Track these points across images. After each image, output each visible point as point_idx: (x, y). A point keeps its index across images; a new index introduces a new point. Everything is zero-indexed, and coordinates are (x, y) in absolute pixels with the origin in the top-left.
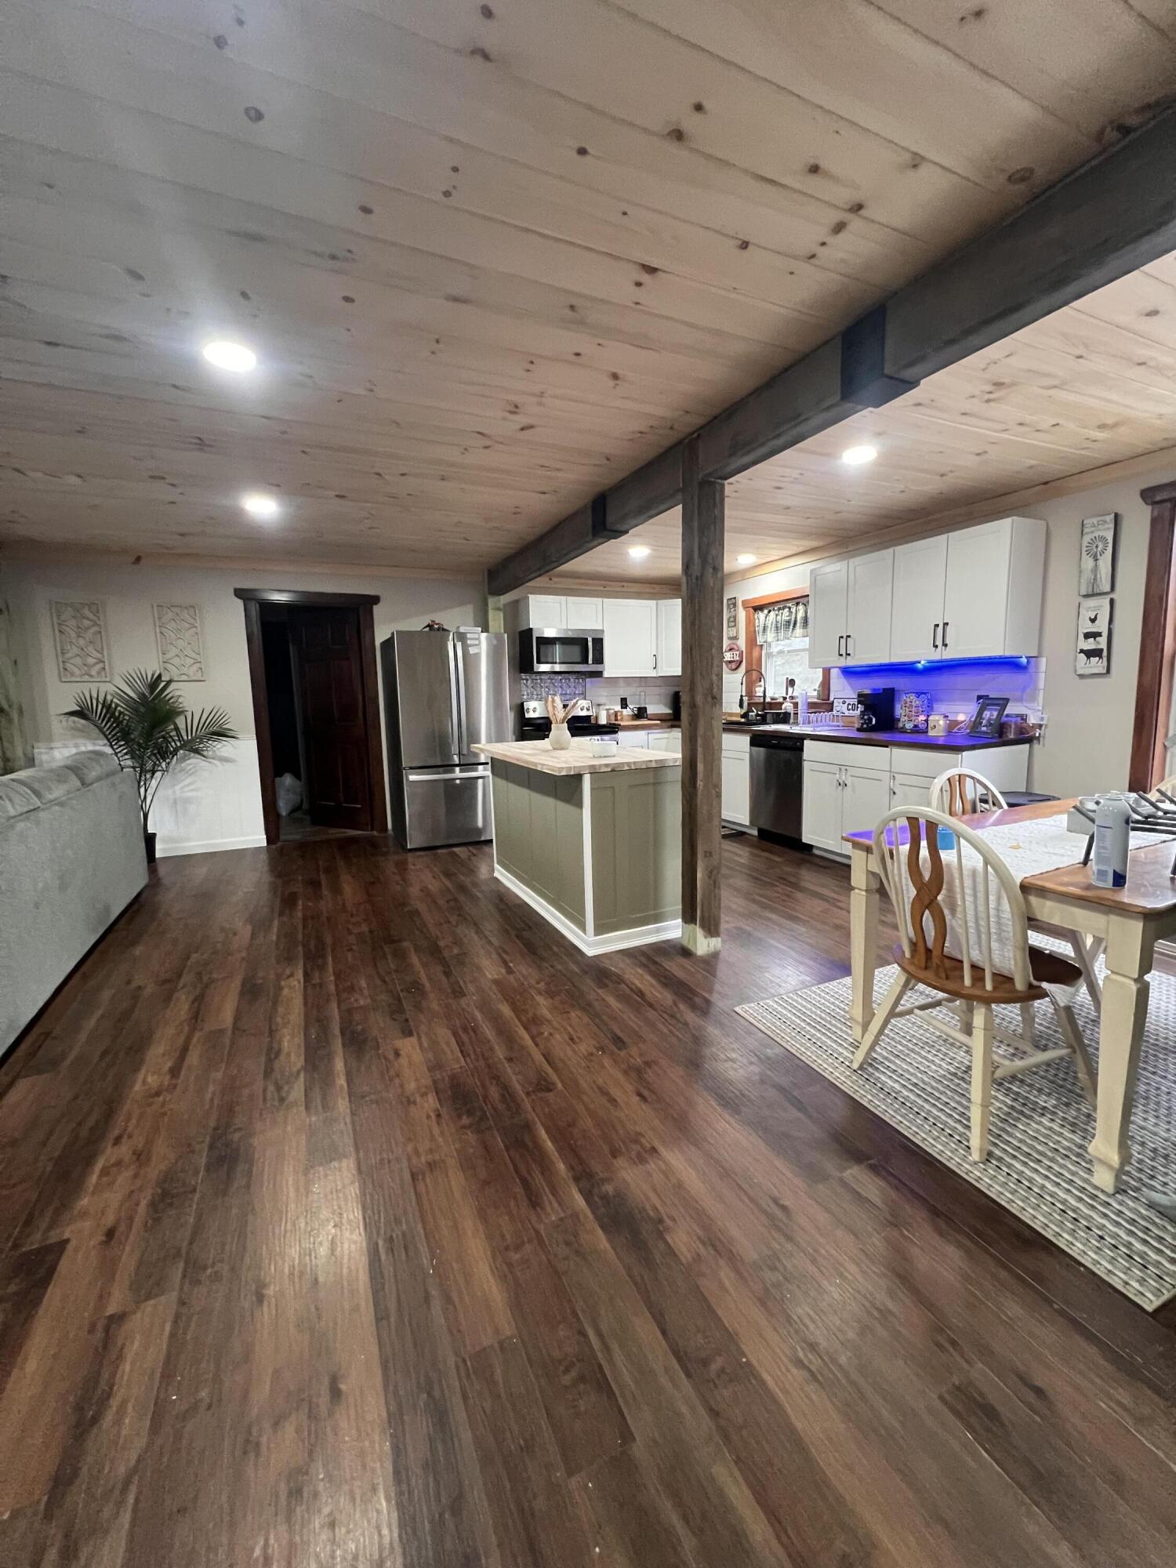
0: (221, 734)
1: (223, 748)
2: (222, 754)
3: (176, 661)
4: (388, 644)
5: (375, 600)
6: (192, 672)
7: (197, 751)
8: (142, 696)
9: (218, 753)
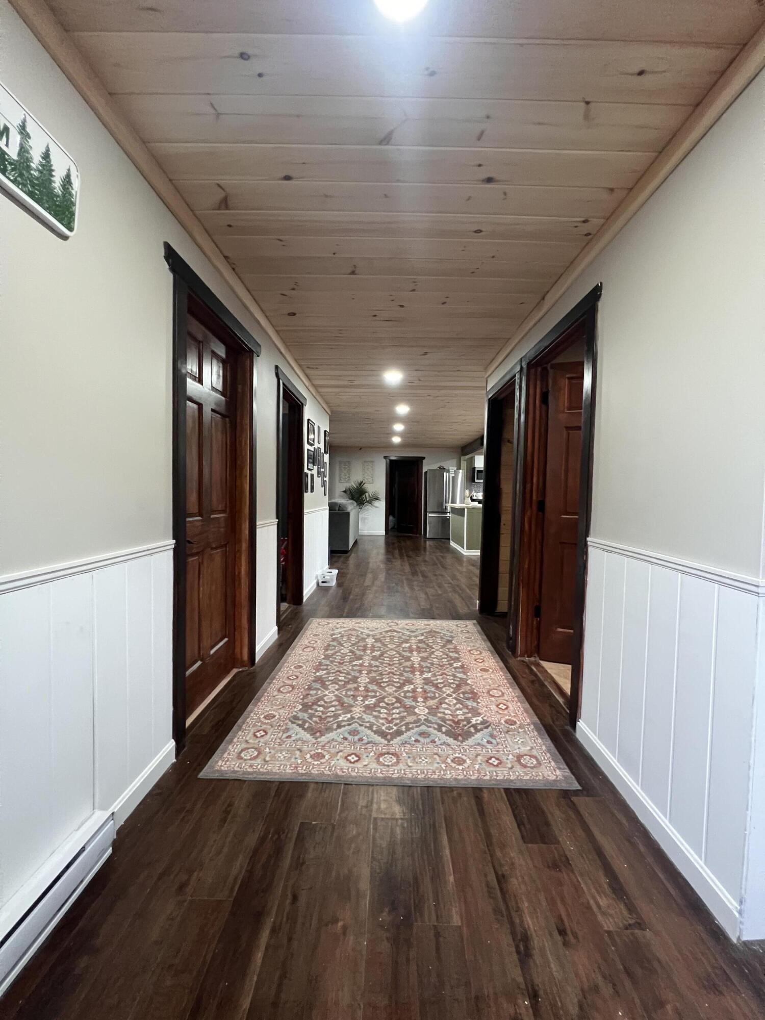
0: (377, 499)
1: (376, 503)
3: (367, 477)
4: (426, 473)
5: (424, 458)
6: (370, 480)
7: (370, 503)
8: (357, 487)
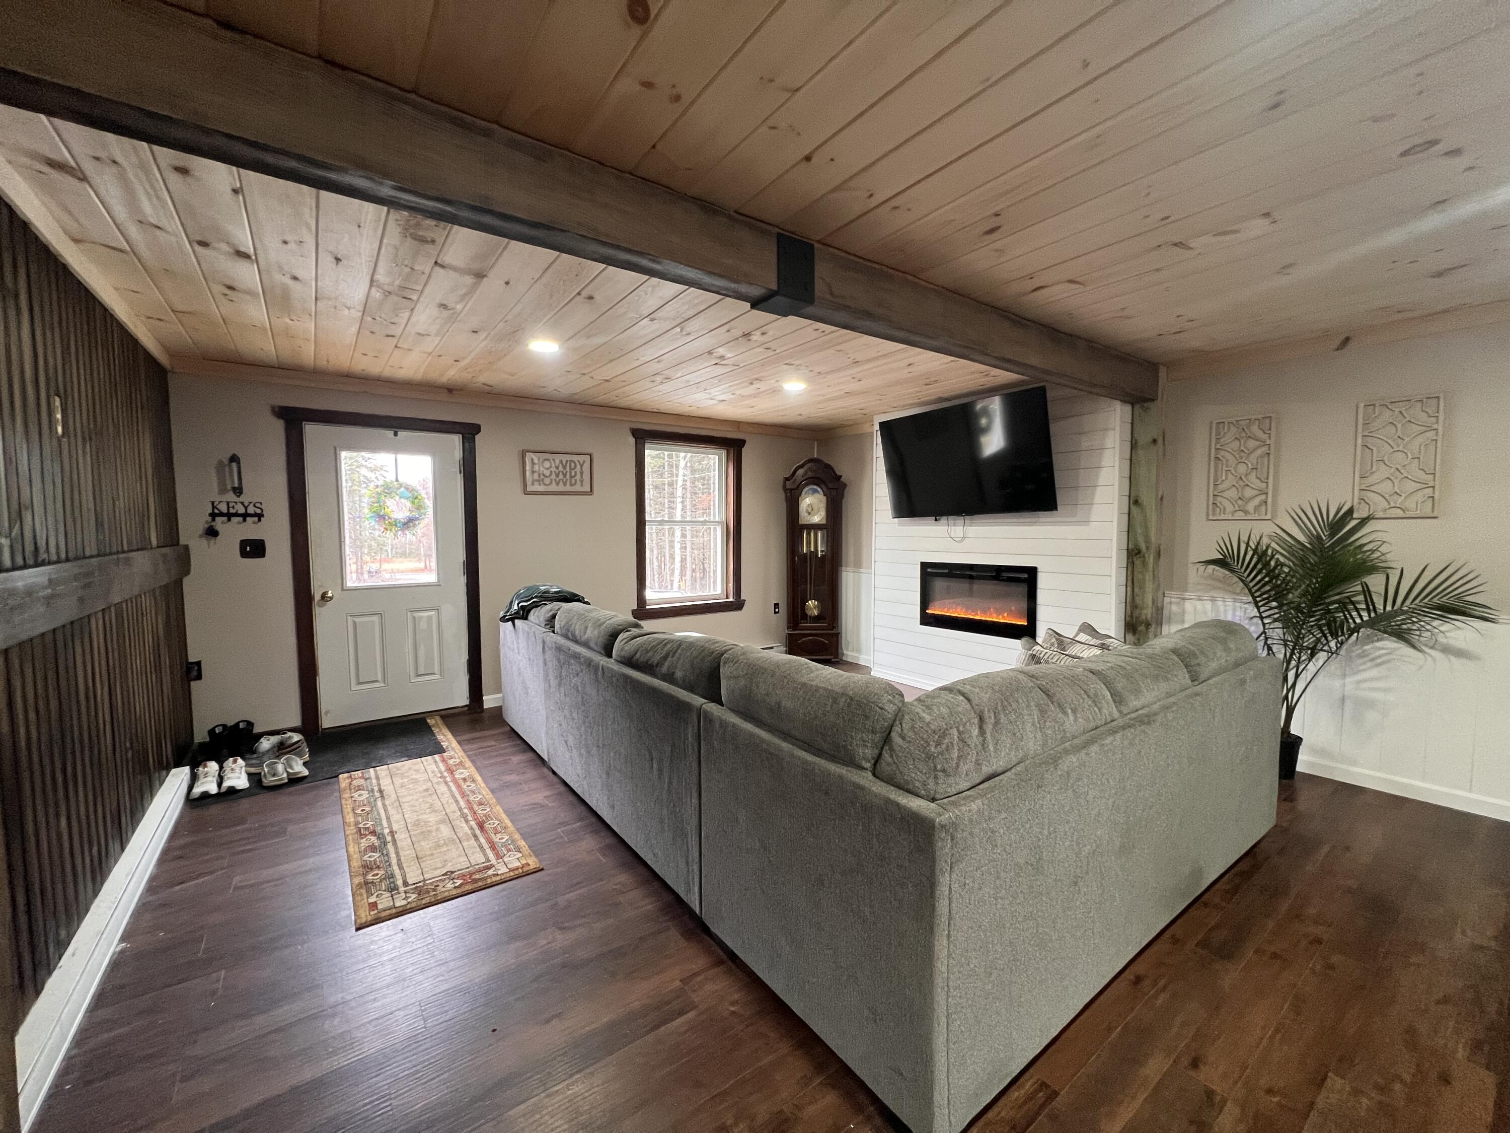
0: (1457, 609)
1: (1455, 632)
2: (1452, 642)
3: (1386, 487)
6: (1413, 503)
8: (1316, 540)
9: (1441, 639)
